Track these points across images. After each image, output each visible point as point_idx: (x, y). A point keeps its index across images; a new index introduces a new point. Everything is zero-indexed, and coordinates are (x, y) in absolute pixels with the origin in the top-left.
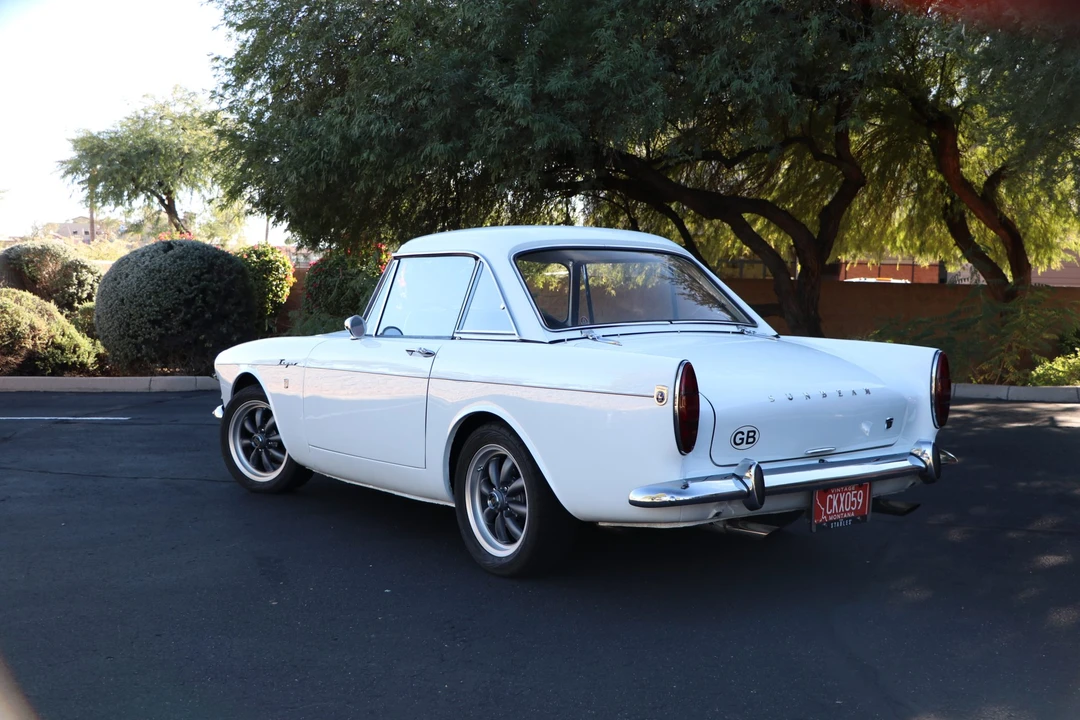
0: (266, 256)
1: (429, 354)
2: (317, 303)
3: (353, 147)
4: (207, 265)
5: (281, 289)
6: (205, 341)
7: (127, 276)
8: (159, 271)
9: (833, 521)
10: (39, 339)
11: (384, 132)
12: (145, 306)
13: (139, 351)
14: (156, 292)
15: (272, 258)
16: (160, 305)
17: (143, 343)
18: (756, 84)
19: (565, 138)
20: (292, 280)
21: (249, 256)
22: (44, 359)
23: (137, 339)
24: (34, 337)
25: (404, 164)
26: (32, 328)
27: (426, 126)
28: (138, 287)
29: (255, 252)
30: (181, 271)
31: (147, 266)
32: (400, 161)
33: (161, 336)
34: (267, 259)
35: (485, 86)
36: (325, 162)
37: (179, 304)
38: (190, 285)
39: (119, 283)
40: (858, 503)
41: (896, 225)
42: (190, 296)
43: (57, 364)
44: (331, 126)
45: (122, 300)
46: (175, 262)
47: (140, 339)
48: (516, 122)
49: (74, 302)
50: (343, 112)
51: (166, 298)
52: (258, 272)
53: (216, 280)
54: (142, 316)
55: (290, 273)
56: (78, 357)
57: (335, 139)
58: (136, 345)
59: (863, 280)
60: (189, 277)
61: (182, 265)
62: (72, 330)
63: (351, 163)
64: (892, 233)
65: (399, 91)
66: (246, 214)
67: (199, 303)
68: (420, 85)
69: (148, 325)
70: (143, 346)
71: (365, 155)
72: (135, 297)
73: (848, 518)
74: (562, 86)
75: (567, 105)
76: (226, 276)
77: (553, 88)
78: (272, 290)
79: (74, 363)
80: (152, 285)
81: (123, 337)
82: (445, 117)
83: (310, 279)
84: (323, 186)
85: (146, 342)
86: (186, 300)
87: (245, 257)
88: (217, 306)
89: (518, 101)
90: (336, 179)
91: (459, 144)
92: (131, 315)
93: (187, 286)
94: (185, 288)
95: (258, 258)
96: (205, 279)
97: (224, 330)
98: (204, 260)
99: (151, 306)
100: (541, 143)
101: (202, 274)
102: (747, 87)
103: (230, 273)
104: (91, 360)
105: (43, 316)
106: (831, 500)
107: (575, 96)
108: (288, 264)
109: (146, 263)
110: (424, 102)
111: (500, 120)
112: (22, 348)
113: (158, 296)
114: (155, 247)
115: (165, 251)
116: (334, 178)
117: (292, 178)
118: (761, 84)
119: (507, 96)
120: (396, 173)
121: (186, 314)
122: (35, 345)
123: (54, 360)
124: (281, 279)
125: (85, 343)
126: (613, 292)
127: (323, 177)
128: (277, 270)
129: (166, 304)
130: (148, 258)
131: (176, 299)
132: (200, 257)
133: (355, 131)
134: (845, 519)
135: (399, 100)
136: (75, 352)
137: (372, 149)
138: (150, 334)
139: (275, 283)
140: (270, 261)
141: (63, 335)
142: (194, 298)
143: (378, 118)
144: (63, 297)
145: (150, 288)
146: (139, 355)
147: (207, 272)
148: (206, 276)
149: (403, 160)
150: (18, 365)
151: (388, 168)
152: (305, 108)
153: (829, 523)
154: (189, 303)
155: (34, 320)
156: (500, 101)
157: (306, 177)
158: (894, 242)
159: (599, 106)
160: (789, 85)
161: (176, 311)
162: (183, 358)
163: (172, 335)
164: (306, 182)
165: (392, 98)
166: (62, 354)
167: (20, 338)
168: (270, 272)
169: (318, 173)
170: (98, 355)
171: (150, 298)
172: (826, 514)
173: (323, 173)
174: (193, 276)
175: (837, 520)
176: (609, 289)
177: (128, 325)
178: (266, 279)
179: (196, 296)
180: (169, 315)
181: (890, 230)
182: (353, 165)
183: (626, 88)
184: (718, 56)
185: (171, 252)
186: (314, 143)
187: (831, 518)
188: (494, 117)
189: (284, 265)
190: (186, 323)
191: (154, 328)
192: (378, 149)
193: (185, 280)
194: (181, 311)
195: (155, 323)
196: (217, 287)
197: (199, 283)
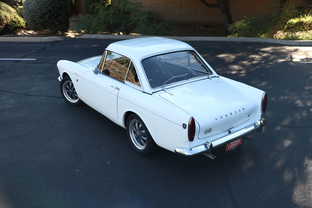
1: (118, 89)
6: (55, 22)
7: (31, 3)
8: (40, 2)
9: (231, 149)
10: (8, 20)
12: (37, 13)
13: (37, 26)
14: (40, 8)
16: (41, 12)
22: (11, 26)
23: (36, 22)
24: (7, 19)
26: (6, 17)
28: (34, 7)
30: (46, 2)
33: (43, 21)
37: (47, 12)
38: (50, 6)
39: (29, 5)
40: (238, 142)
43: (14, 27)
45: (30, 11)
47: (37, 22)
49: (17, 4)
51: (43, 10)
53: (57, 4)
54: (37, 16)
56: (20, 25)
58: (36, 24)
60: (49, 4)
62: (17, 16)
67: (53, 11)
69: (39, 18)
72: (34, 10)
73: (235, 147)
76: (60, 2)
79: (19, 26)
80: (38, 6)
81: (32, 21)
85: (39, 23)
86: (49, 11)
88: (58, 12)
92: (33, 15)
93: (49, 6)
94: (48, 7)
97: (61, 19)
99: (39, 12)
101: (53, 2)
104: (24, 25)
105: (8, 12)
106: (231, 144)
112: (3, 23)
113: (40, 10)
121: (49, 15)
122: (7, 22)
123: (13, 26)
125: (22, 20)
129: (43, 12)
131: (46, 10)
134: (234, 147)
136: (19, 23)
138: (40, 21)
141: (15, 18)
142: (51, 10)
144: (13, 2)
147: (54, 2)
148: (54, 3)
150: (3, 28)
153: (230, 150)
154: (50, 11)
155: (6, 14)
161: (46, 14)
162: (50, 27)
163: (46, 21)
166: (16, 24)
167: (2, 20)
170: (26, 23)
171: (38, 10)
172: (229, 148)
175: (233, 148)
177: (33, 18)
179: (52, 9)
180: (44, 15)
187: (231, 148)
190: (49, 17)
193: (48, 4)
194: (48, 14)
195: (41, 18)
196: (58, 6)
197: (52, 5)
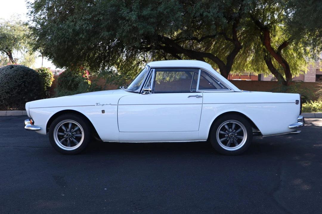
0: (44, 71)
2: (62, 87)
3: (77, 33)
4: (25, 73)
5: (50, 82)
6: (25, 99)
8: (9, 75)
11: (88, 28)
12: (4, 87)
14: (8, 82)
15: (46, 72)
16: (9, 86)
17: (3, 99)
18: (212, 14)
19: (149, 31)
20: (53, 79)
21: (38, 71)
25: (94, 39)
27: (102, 26)
29: (41, 70)
30: (16, 75)
31: (4, 73)
32: (93, 38)
33: (10, 97)
34: (44, 72)
35: (122, 13)
36: (67, 38)
37: (16, 86)
38: (20, 80)
41: (248, 62)
42: (20, 84)
44: (69, 26)
46: (14, 72)
47: (2, 98)
48: (133, 25)
50: (73, 21)
51: (11, 84)
52: (42, 76)
53: (29, 78)
54: (3, 90)
55: (52, 77)
57: (71, 30)
59: (237, 80)
61: (17, 73)
63: (76, 39)
64: (247, 65)
65: (93, 14)
66: (39, 56)
67: (23, 86)
68: (100, 12)
69: (5, 93)
70: (3, 101)
71: (81, 36)
74: (148, 13)
75: (149, 20)
76: (32, 77)
77: (145, 14)
78: (46, 83)
80: (6, 80)
82: (108, 23)
83: (59, 79)
84: (67, 46)
85: (4, 99)
86: (18, 85)
87: (37, 71)
88: (29, 87)
89: (134, 17)
90: (71, 44)
91: (113, 32)
93: (19, 80)
94: (18, 81)
95: (41, 72)
96: (25, 78)
97: (32, 95)
98: (24, 71)
99: (6, 87)
100: (141, 32)
101: (24, 76)
102: (209, 15)
103: (33, 76)
107: (152, 17)
108: (52, 74)
109: (4, 72)
110: (101, 18)
111: (127, 24)
113: (8, 84)
114: (7, 67)
115: (11, 68)
116: (70, 44)
117: (56, 43)
118: (214, 14)
119: (130, 16)
120: (91, 42)
121: (18, 90)
124: (49, 79)
126: (159, 83)
127: (66, 43)
128: (48, 76)
129: (11, 86)
130: (5, 71)
131: (15, 85)
132: (23, 71)
133: (78, 28)
135: (93, 17)
137: (83, 34)
138: (6, 96)
139: (47, 80)
140: (46, 73)
143: (85, 23)
145: (5, 81)
146: (2, 103)
147: (25, 76)
148: (25, 77)
149: (94, 38)
151: (89, 40)
152: (60, 20)
154: (19, 86)
156: (127, 18)
157: (60, 43)
158: (247, 68)
159: (160, 20)
160: (223, 14)
161: (15, 89)
162: (17, 104)
163: (13, 97)
164: (60, 45)
165: (91, 16)
168: (46, 76)
169: (65, 42)
171: (6, 84)
173: (66, 42)
174: (21, 77)
176: (158, 82)
178: (44, 79)
179: (22, 84)
180: (12, 90)
181: (246, 64)
182: (77, 39)
183: (169, 15)
184: (199, 4)
185: (13, 69)
186: (63, 32)
188: (125, 23)
189: (50, 74)
190: (18, 93)
191: (7, 94)
192: (85, 34)
193: (18, 78)
194: (16, 89)
195: (7, 93)
196: (29, 80)
197: (23, 79)
